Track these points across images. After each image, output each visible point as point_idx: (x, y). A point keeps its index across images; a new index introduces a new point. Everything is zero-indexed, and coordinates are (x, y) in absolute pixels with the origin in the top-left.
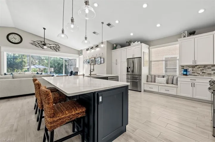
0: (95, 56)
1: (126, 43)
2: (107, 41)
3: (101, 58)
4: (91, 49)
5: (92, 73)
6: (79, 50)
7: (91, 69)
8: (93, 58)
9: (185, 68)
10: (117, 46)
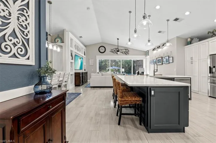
0: (162, 55)
2: (177, 37)
3: (169, 58)
4: (158, 49)
5: (156, 73)
7: (154, 70)
10: (192, 39)
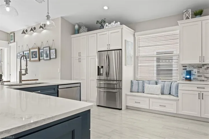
0: (39, 45)
1: (97, 23)
2: (62, 17)
3: (50, 50)
4: (32, 32)
6: (9, 32)
8: (36, 48)
9: (188, 69)
10: (80, 27)
